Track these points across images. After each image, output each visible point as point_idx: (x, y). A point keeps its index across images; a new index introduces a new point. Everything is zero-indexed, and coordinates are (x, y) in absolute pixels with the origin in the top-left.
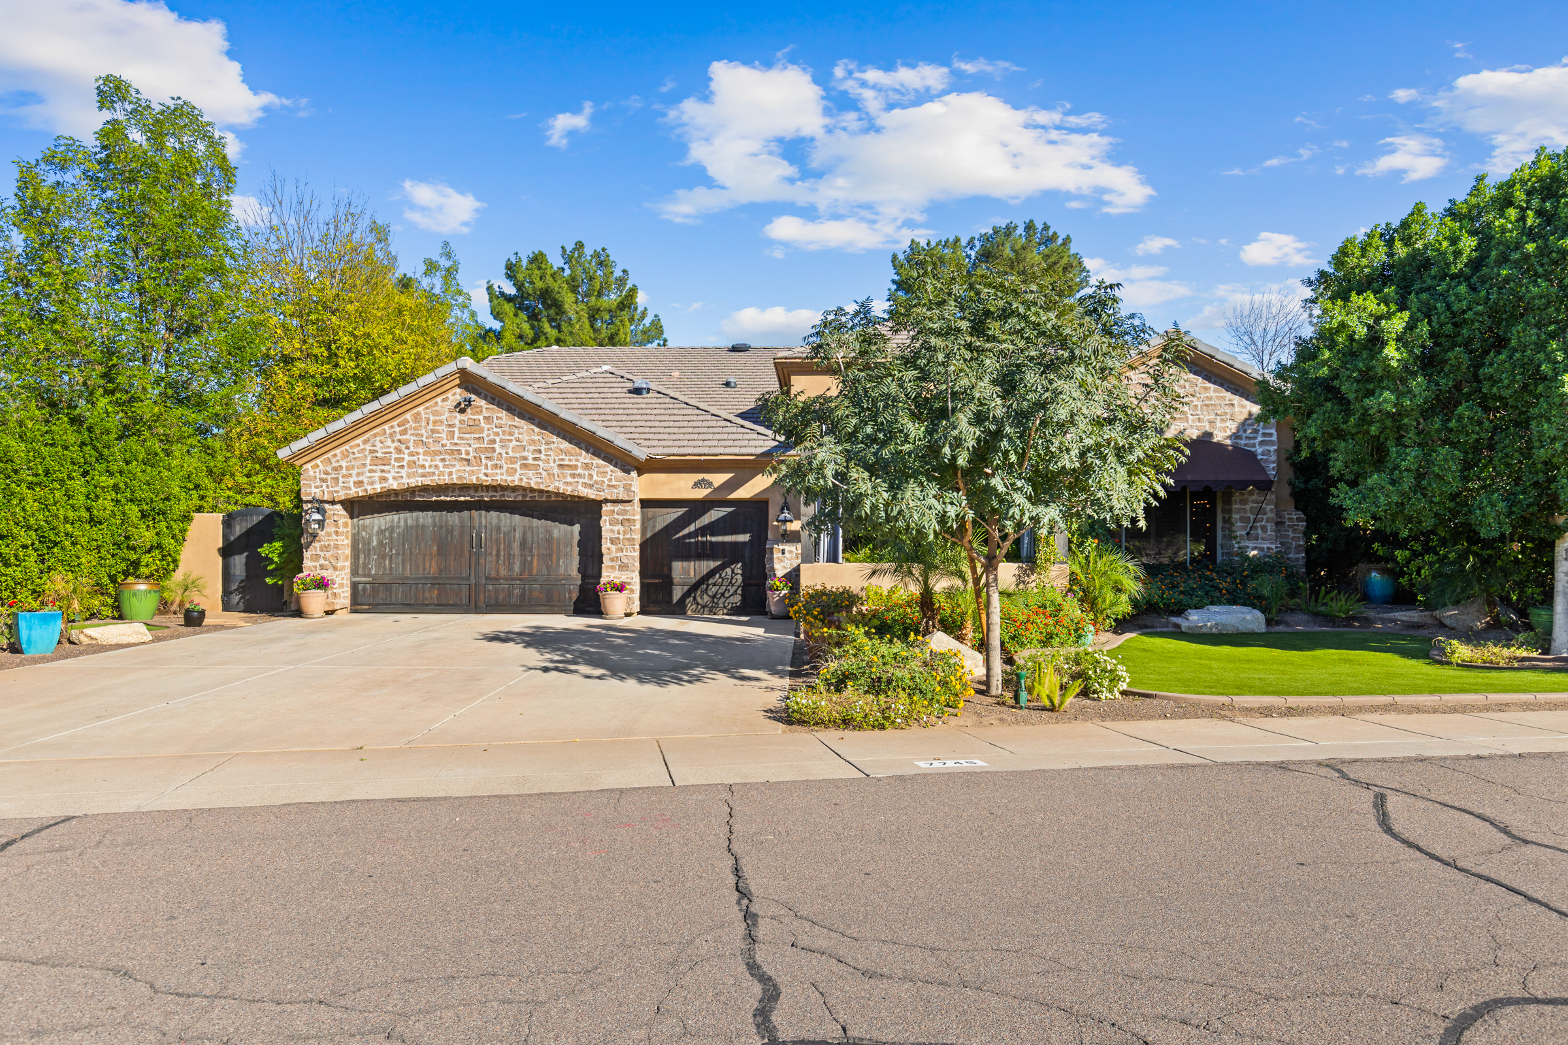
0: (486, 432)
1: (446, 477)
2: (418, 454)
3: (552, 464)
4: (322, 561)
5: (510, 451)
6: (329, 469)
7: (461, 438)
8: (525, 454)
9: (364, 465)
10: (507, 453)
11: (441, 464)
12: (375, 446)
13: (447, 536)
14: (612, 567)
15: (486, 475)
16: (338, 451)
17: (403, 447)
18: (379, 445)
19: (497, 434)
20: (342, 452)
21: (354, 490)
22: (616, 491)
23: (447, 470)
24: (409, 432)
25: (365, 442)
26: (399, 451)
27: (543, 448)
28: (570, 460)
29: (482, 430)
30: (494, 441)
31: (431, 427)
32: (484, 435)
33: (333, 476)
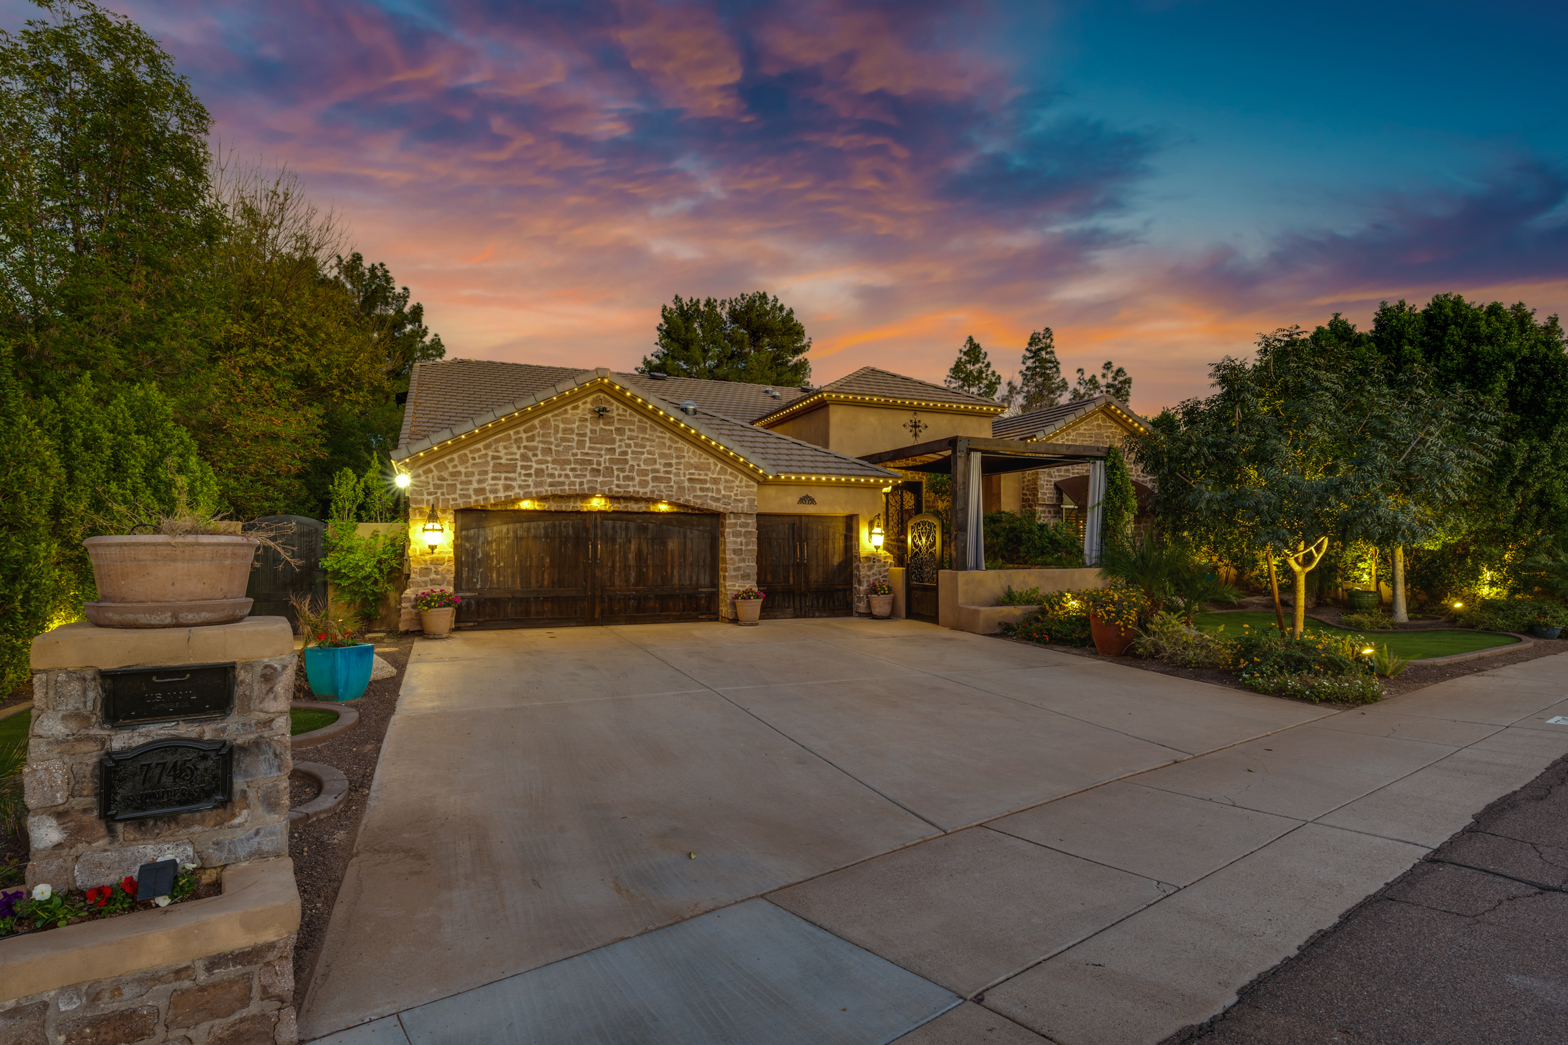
0: (618, 443)
1: (577, 487)
2: (547, 462)
3: (682, 478)
4: (433, 576)
5: (642, 463)
6: (445, 474)
7: (590, 448)
8: (657, 466)
9: (486, 473)
10: (638, 465)
11: (571, 474)
12: (498, 451)
13: (560, 547)
14: (736, 577)
15: (618, 486)
16: (455, 456)
17: (530, 454)
18: (502, 452)
19: (629, 446)
20: (460, 457)
21: (474, 498)
22: (741, 505)
23: (578, 480)
24: (537, 439)
25: (487, 447)
26: (524, 457)
27: (674, 461)
28: (700, 474)
29: (613, 441)
30: (625, 453)
31: (560, 435)
32: (616, 446)
33: (449, 482)
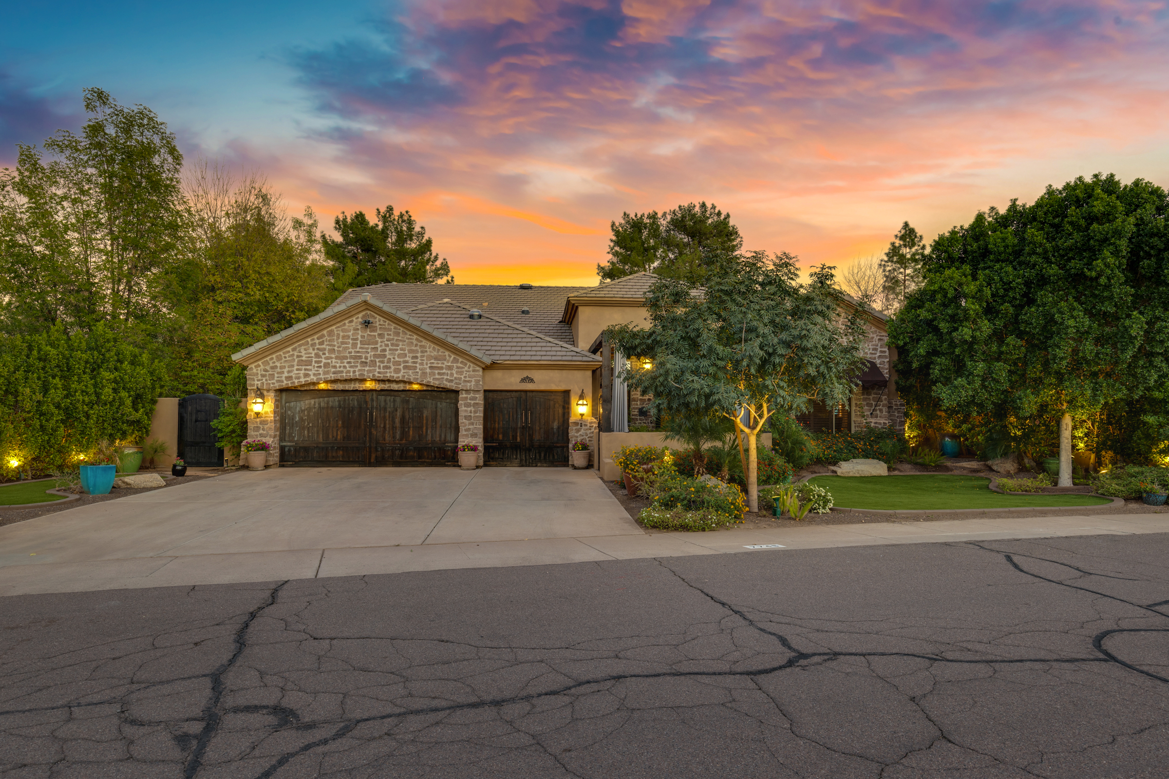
0: (379, 344)
1: (351, 374)
2: (332, 358)
3: (425, 366)
4: (261, 432)
5: (396, 357)
6: (268, 368)
7: (361, 348)
8: (407, 359)
9: (293, 366)
10: (394, 358)
11: (347, 365)
12: (300, 352)
13: (349, 414)
14: (467, 436)
15: (379, 373)
16: (274, 356)
17: (321, 353)
18: (303, 352)
19: (387, 345)
20: (277, 357)
21: (285, 382)
22: (469, 384)
23: (352, 370)
24: (326, 343)
25: (294, 350)
26: (317, 355)
27: (419, 355)
28: (438, 363)
29: (376, 343)
30: (385, 350)
31: (340, 340)
32: (378, 346)
33: (270, 373)
